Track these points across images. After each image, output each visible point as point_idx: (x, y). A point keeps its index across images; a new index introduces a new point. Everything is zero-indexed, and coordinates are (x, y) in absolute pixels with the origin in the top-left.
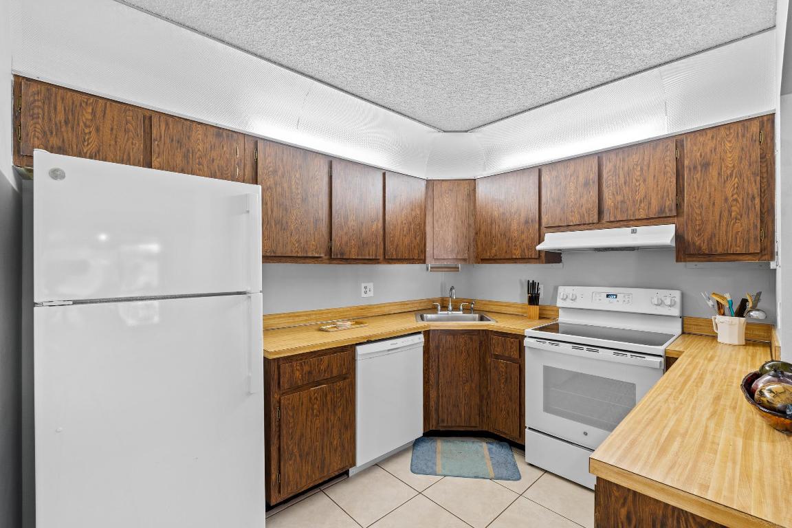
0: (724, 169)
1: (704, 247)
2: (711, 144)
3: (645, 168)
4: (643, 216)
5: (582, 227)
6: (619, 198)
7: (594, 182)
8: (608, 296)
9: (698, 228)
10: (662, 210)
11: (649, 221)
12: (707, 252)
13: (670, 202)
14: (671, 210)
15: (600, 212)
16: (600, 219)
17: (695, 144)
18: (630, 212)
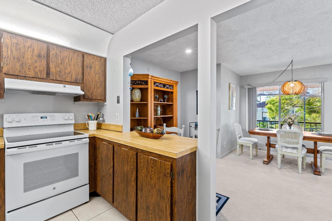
0: (95, 70)
1: (90, 96)
2: (92, 60)
3: (70, 60)
4: (69, 80)
5: (35, 79)
6: (58, 69)
7: (44, 57)
8: (41, 118)
9: (88, 89)
10: (76, 80)
11: (71, 83)
12: (91, 98)
13: (80, 77)
14: (80, 81)
15: (48, 74)
16: (48, 77)
17: (88, 58)
18: (64, 77)
